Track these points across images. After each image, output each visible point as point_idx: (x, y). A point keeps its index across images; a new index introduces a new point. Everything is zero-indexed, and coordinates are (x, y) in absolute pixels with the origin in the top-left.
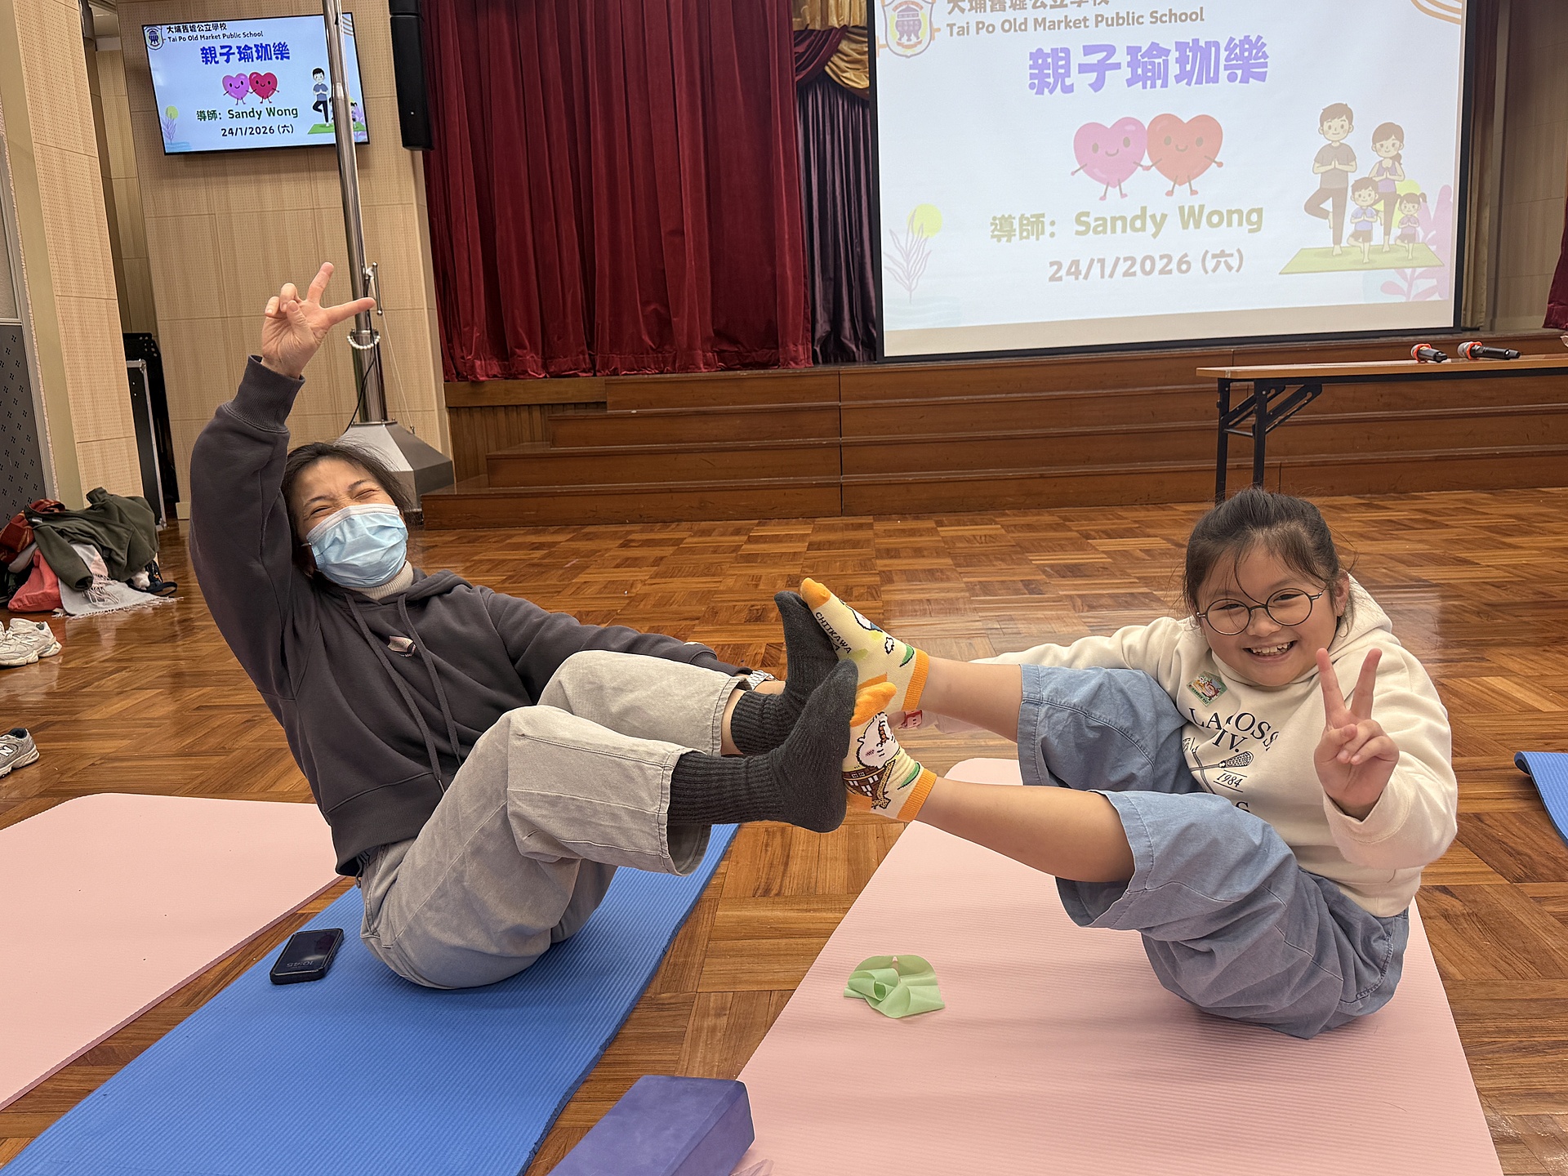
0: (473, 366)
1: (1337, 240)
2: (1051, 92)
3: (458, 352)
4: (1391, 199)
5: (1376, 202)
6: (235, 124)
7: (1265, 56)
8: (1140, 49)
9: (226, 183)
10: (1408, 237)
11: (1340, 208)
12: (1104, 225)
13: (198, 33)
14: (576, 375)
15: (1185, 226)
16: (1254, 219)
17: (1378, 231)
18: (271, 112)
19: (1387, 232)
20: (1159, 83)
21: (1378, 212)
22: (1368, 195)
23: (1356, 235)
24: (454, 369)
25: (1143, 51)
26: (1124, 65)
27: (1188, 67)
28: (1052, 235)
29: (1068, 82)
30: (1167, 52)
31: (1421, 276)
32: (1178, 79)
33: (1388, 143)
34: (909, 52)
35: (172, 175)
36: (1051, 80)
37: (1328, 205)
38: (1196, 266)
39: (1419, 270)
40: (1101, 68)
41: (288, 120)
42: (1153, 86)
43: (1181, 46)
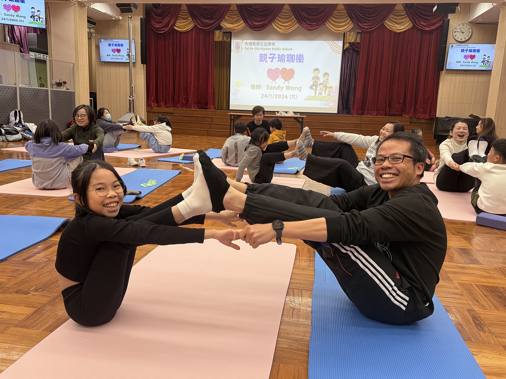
0: (151, 104)
1: (315, 94)
2: (263, 62)
3: (149, 101)
4: (326, 87)
5: (323, 88)
6: (113, 57)
7: (303, 58)
8: (280, 55)
9: (111, 67)
10: (329, 95)
11: (316, 88)
12: (272, 88)
13: (108, 41)
14: (170, 107)
15: (287, 89)
16: (300, 89)
17: (323, 93)
18: (119, 56)
19: (325, 93)
20: (283, 62)
21: (323, 89)
22: (322, 86)
23: (319, 94)
24: (148, 104)
25: (281, 55)
26: (277, 58)
27: (289, 59)
28: (262, 89)
29: (266, 60)
30: (285, 56)
31: (331, 103)
32: (287, 61)
33: (326, 76)
34: (237, 52)
35: (102, 65)
36: (263, 60)
37: (314, 87)
38: (289, 98)
39: (331, 101)
40: (273, 58)
41: (122, 57)
42: (282, 62)
43: (288, 55)
